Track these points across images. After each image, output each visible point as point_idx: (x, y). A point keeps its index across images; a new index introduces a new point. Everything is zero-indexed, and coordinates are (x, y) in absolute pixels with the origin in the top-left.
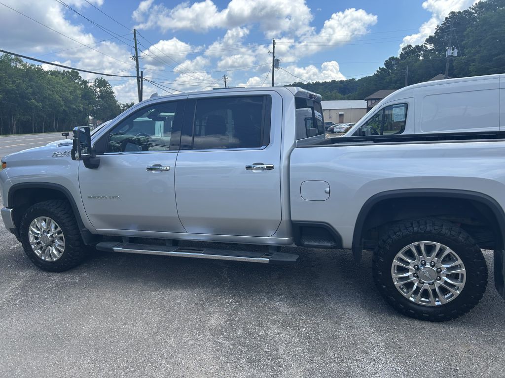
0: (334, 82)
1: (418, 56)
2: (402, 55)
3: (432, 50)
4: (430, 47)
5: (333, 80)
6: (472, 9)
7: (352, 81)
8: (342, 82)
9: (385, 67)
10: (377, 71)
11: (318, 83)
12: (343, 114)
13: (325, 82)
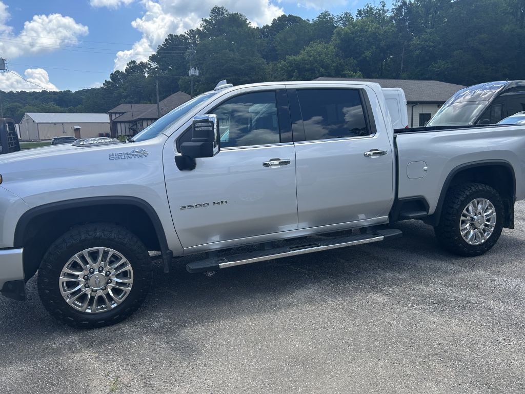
0: (44, 92)
1: (142, 72)
2: (127, 70)
3: (156, 68)
4: (154, 65)
5: (44, 90)
6: (188, 34)
7: (68, 93)
8: (55, 93)
9: (111, 81)
10: (104, 84)
11: (23, 93)
12: (79, 129)
13: (34, 92)
